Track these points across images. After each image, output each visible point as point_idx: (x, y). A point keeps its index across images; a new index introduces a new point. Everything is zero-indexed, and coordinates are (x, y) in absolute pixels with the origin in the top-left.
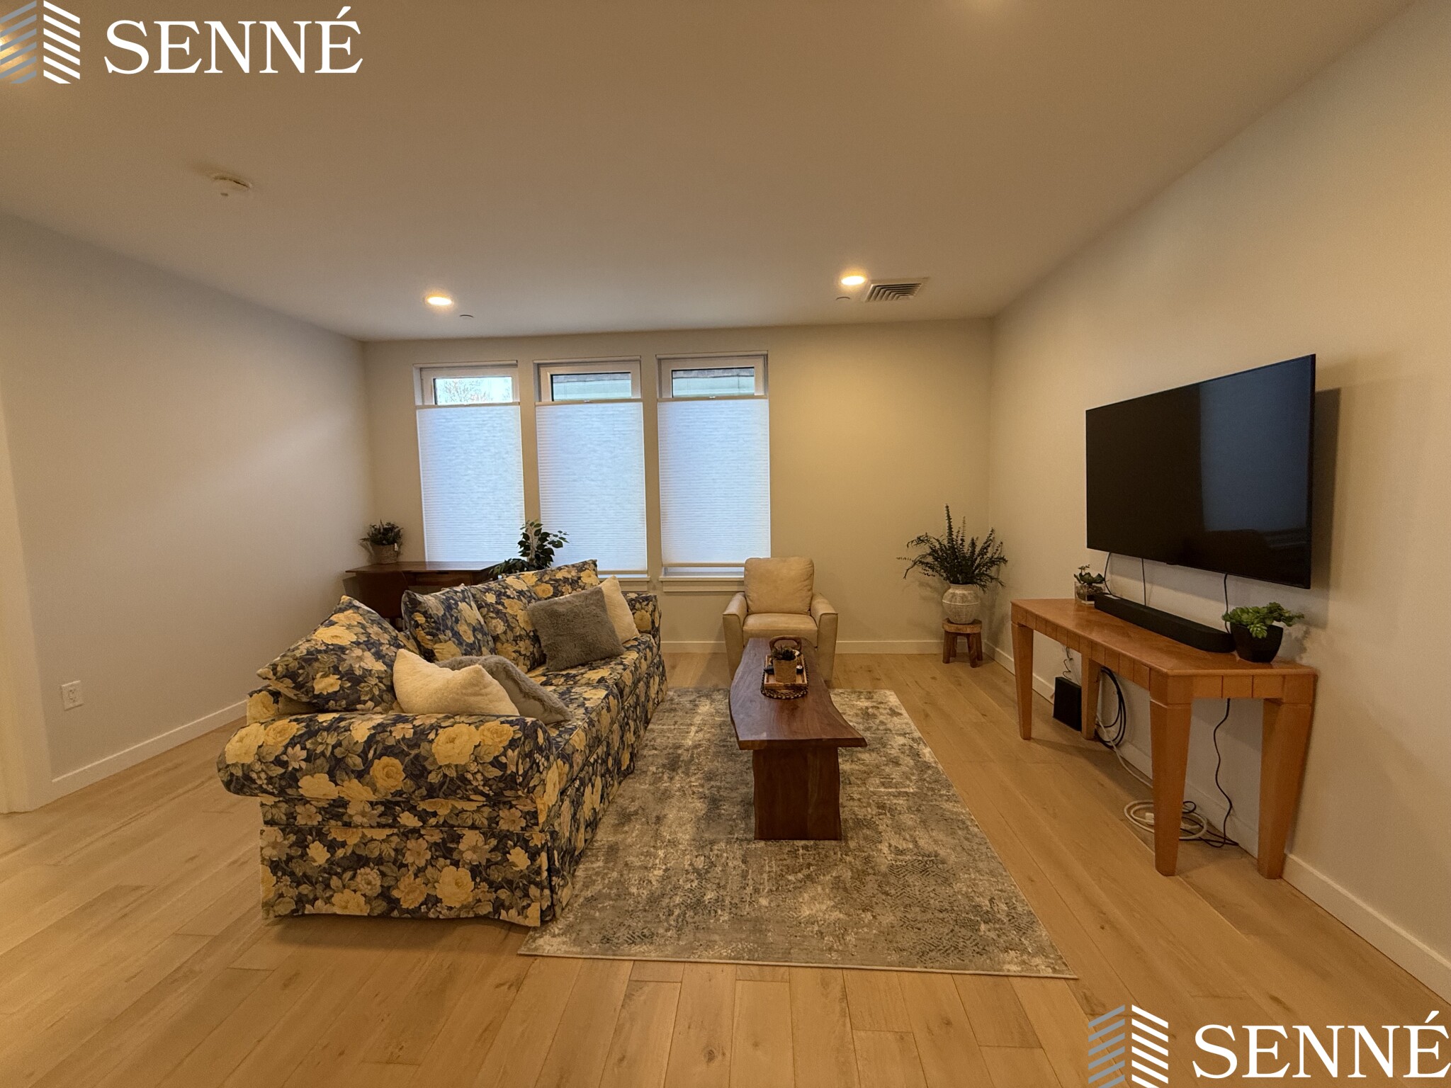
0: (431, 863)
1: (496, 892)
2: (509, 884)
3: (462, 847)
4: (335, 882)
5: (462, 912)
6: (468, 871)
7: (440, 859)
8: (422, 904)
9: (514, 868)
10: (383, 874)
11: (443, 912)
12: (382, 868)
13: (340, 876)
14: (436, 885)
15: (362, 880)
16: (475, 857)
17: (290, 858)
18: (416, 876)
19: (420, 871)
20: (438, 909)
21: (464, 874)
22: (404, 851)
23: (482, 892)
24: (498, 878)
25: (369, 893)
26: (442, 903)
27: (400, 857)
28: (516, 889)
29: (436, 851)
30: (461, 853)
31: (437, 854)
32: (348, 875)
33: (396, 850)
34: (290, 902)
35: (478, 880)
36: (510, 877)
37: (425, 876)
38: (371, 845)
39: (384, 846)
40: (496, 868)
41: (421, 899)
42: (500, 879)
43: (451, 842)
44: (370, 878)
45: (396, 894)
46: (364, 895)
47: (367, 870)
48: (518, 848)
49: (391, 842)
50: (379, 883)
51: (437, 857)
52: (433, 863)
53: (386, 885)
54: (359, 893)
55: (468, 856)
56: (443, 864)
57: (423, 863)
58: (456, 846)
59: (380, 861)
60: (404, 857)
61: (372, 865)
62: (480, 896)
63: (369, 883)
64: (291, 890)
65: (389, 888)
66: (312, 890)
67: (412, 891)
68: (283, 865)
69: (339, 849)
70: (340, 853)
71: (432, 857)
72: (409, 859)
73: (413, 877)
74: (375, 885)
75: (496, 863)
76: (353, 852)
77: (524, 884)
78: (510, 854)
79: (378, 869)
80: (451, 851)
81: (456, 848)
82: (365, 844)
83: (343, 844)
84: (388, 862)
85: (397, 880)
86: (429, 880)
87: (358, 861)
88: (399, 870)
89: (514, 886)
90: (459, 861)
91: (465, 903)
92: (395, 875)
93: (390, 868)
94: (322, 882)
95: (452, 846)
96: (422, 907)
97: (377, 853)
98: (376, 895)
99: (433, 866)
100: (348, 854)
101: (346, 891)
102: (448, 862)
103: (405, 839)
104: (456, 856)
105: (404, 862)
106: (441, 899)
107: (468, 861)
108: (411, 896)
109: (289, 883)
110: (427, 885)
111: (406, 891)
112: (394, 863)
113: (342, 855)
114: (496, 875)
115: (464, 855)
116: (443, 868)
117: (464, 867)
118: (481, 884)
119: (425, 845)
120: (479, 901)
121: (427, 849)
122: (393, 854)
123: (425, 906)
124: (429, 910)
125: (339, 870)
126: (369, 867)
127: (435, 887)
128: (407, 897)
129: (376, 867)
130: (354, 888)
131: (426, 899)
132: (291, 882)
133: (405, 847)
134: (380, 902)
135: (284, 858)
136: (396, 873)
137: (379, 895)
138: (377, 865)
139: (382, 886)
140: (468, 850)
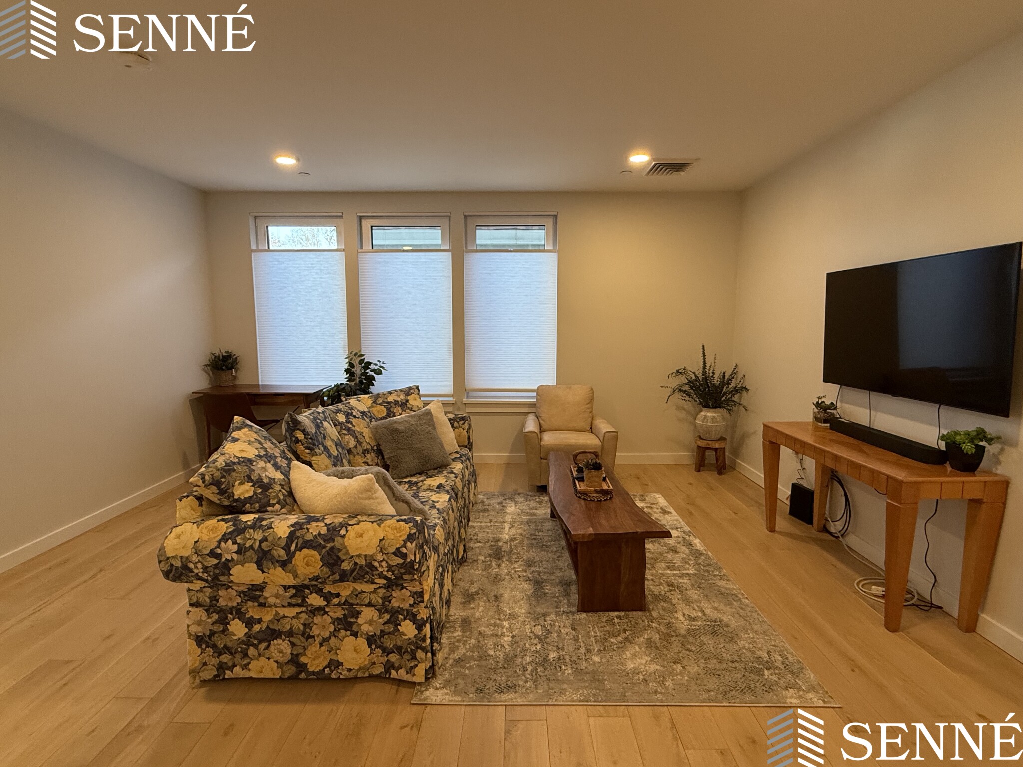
0: (334, 634)
1: (387, 656)
2: (399, 649)
3: (360, 621)
4: (252, 651)
5: (359, 673)
6: (365, 640)
7: (341, 631)
8: (325, 667)
9: (403, 637)
10: (293, 644)
11: (343, 673)
12: (292, 639)
13: (256, 646)
14: (338, 651)
15: (275, 649)
16: (371, 629)
17: (213, 633)
18: (321, 645)
19: (325, 640)
20: (339, 671)
21: (362, 642)
22: (311, 625)
23: (376, 656)
24: (390, 644)
25: (280, 660)
26: (342, 665)
27: (308, 630)
28: (404, 653)
29: (338, 624)
30: (360, 625)
31: (339, 627)
32: (263, 645)
33: (304, 624)
34: (211, 669)
35: (373, 647)
36: (399, 643)
37: (329, 644)
38: (284, 621)
39: (294, 621)
40: (389, 637)
41: (325, 663)
42: (391, 646)
43: (351, 617)
44: (282, 647)
45: (303, 659)
46: (276, 662)
47: (280, 641)
48: (407, 621)
49: (301, 618)
50: (289, 651)
51: (339, 629)
52: (336, 634)
53: (295, 653)
54: (272, 660)
55: (365, 628)
56: (344, 634)
57: (327, 635)
58: (355, 620)
59: (290, 633)
60: (311, 630)
61: (283, 637)
62: (375, 659)
63: (281, 652)
64: (213, 659)
65: (297, 655)
66: (231, 659)
67: (318, 657)
68: (207, 639)
69: (255, 625)
70: (257, 628)
71: (335, 630)
72: (315, 631)
73: (318, 646)
74: (286, 653)
75: (389, 633)
76: (268, 627)
77: (411, 649)
78: (400, 625)
79: (289, 640)
80: (351, 624)
81: (355, 622)
82: (278, 621)
83: (260, 621)
84: (297, 634)
85: (305, 648)
86: (332, 648)
87: (272, 634)
88: (307, 641)
89: (403, 651)
90: (358, 632)
91: (362, 665)
92: (303, 645)
93: (299, 639)
94: (241, 652)
95: (352, 620)
96: (326, 670)
97: (288, 627)
98: (286, 661)
99: (335, 636)
100: (263, 629)
101: (261, 658)
102: (348, 633)
103: (312, 615)
104: (355, 628)
105: (311, 634)
106: (342, 663)
107: (365, 632)
108: (317, 662)
109: (211, 654)
110: (330, 652)
111: (313, 657)
112: (303, 634)
113: (258, 630)
114: (388, 643)
115: (361, 628)
116: (344, 638)
117: (361, 637)
118: (376, 650)
119: (329, 620)
120: (374, 663)
121: (331, 623)
122: (301, 627)
123: (328, 669)
124: (332, 671)
125: (256, 642)
126: (281, 639)
127: (336, 653)
128: (314, 662)
129: (288, 639)
130: (268, 656)
131: (329, 663)
132: (213, 653)
133: (313, 621)
134: (290, 666)
135: (208, 633)
136: (304, 643)
137: (289, 661)
138: (288, 637)
139: (292, 654)
140: (365, 623)
